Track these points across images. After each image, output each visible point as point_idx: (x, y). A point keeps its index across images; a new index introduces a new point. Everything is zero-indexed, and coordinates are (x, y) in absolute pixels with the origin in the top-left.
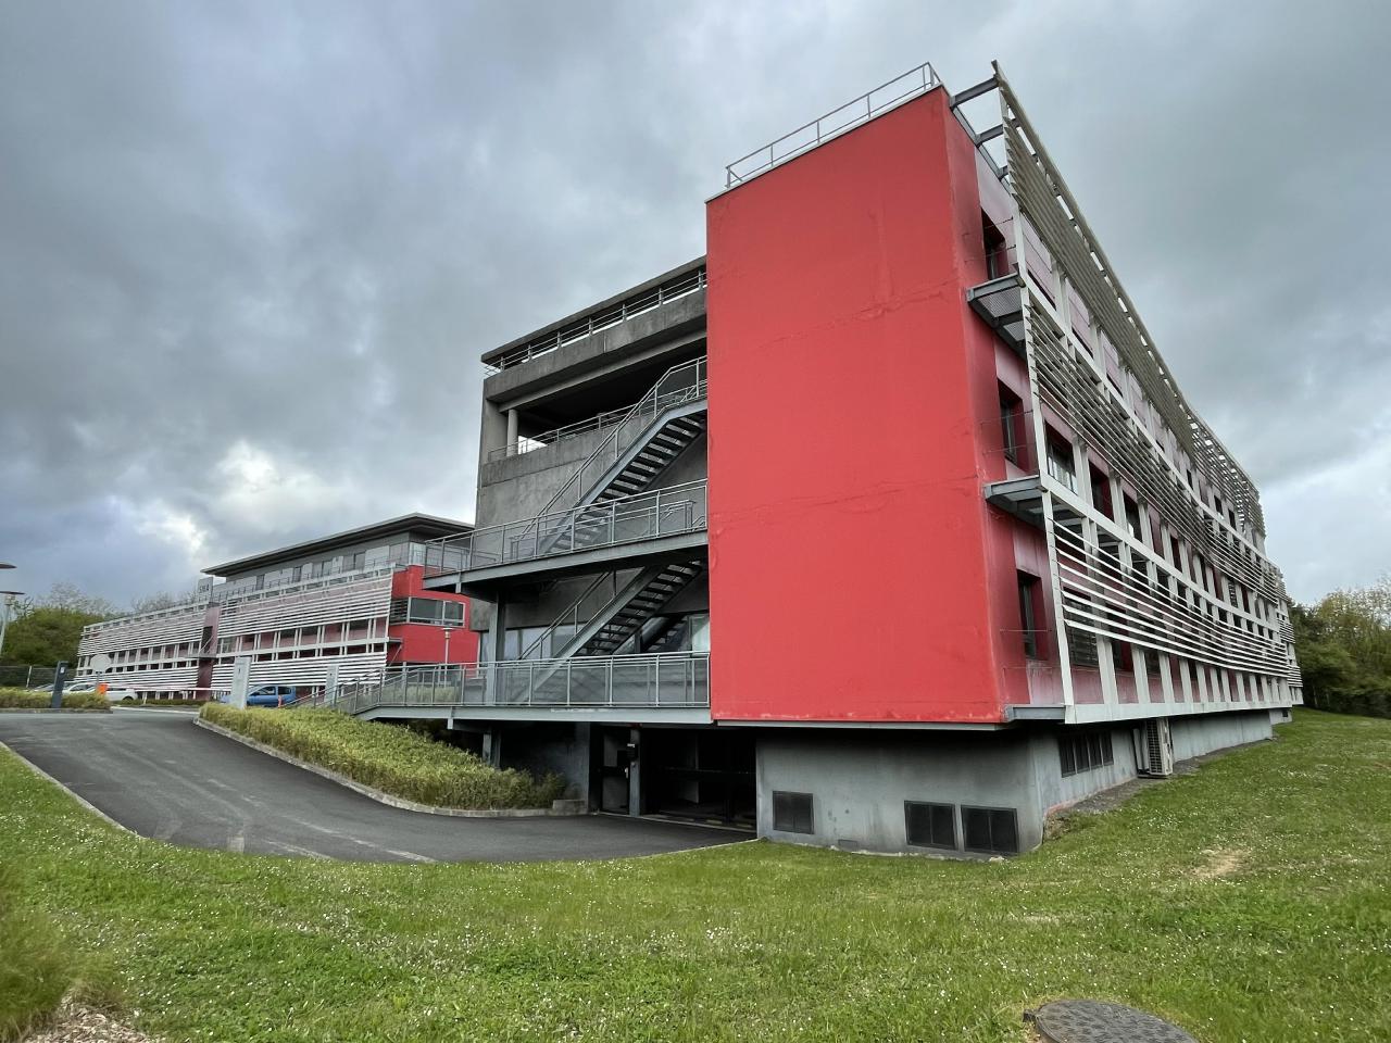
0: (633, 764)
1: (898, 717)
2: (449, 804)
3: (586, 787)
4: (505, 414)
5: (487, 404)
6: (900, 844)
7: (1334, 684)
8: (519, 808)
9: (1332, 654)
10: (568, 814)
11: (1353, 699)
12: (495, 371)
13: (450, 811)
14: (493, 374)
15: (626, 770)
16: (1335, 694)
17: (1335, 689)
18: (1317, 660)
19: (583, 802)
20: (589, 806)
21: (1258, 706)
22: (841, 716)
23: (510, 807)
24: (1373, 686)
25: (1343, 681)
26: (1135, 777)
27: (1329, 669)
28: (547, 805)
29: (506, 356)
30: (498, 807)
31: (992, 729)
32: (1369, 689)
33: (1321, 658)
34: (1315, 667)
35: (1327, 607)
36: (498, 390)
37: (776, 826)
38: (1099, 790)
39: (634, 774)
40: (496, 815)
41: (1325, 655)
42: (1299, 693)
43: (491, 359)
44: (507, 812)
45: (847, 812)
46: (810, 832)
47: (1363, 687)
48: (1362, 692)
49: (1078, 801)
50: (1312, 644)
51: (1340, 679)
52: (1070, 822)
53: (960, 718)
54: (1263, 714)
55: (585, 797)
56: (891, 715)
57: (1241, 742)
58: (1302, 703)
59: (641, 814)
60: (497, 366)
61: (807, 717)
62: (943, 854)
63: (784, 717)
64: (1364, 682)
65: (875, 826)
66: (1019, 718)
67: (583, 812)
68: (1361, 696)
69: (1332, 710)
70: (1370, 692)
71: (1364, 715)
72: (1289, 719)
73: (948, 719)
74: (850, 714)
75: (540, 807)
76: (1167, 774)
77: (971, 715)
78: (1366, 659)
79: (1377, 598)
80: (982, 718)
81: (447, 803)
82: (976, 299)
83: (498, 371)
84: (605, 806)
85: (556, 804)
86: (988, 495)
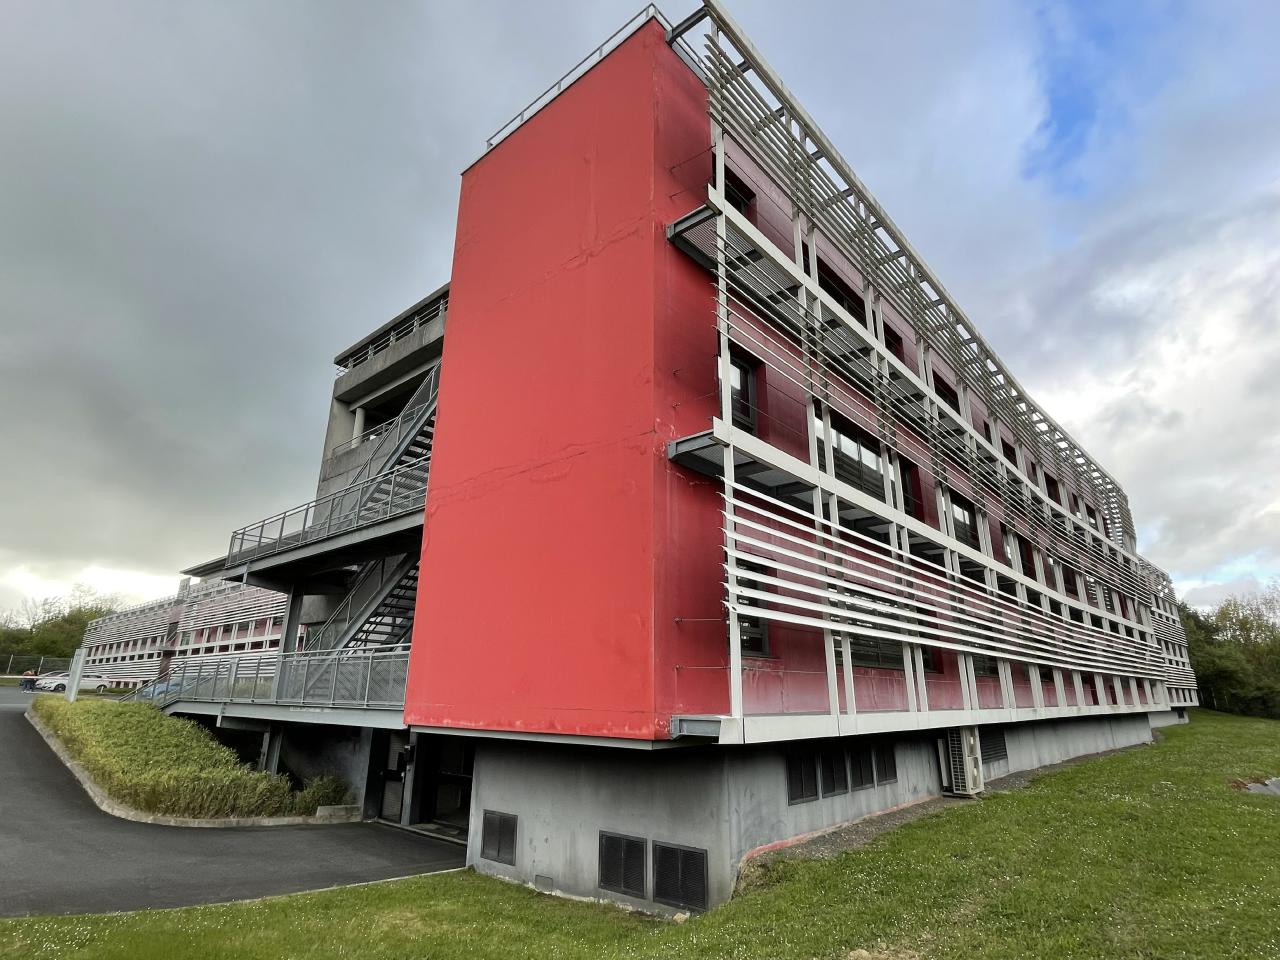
0: (408, 767)
1: (559, 729)
2: (173, 811)
3: (363, 791)
4: (354, 412)
5: (336, 404)
6: (592, 887)
7: (1231, 686)
8: (271, 815)
9: (1227, 657)
10: (335, 822)
11: (1250, 700)
12: (342, 371)
13: (172, 821)
14: (341, 374)
15: (403, 775)
16: (1233, 695)
17: (1234, 691)
18: (1213, 662)
19: (358, 809)
20: (366, 811)
21: (1139, 708)
22: (511, 725)
23: (257, 815)
24: (1270, 688)
25: (1242, 684)
26: (936, 796)
27: (1226, 672)
28: (310, 811)
29: (352, 357)
30: (241, 814)
31: (648, 747)
32: (1265, 691)
33: (1217, 661)
34: (1211, 669)
35: (1223, 614)
36: (344, 388)
37: (483, 854)
38: (866, 816)
39: (409, 776)
40: (234, 824)
41: (1220, 657)
42: (1194, 695)
43: (341, 361)
44: (249, 821)
45: (546, 840)
46: (512, 863)
47: (1259, 689)
48: (1258, 694)
49: (816, 835)
50: (1208, 648)
51: (1237, 681)
52: (774, 871)
53: (616, 732)
54: (1142, 717)
55: (361, 803)
56: (552, 725)
57: (1111, 747)
58: (1198, 704)
59: (411, 824)
60: (345, 367)
61: (481, 725)
62: (632, 904)
63: (463, 724)
64: (1261, 684)
65: (570, 863)
66: (685, 733)
67: (356, 819)
68: (1259, 698)
69: (1230, 711)
70: (1267, 694)
71: (1263, 717)
72: (1186, 720)
73: (605, 732)
74: (518, 723)
75: (300, 815)
76: (971, 792)
77: (626, 728)
78: (1263, 662)
79: (1270, 603)
80: (637, 733)
81: (171, 810)
82: (678, 235)
83: (347, 370)
84: (386, 812)
85: (321, 811)
86: (672, 453)
